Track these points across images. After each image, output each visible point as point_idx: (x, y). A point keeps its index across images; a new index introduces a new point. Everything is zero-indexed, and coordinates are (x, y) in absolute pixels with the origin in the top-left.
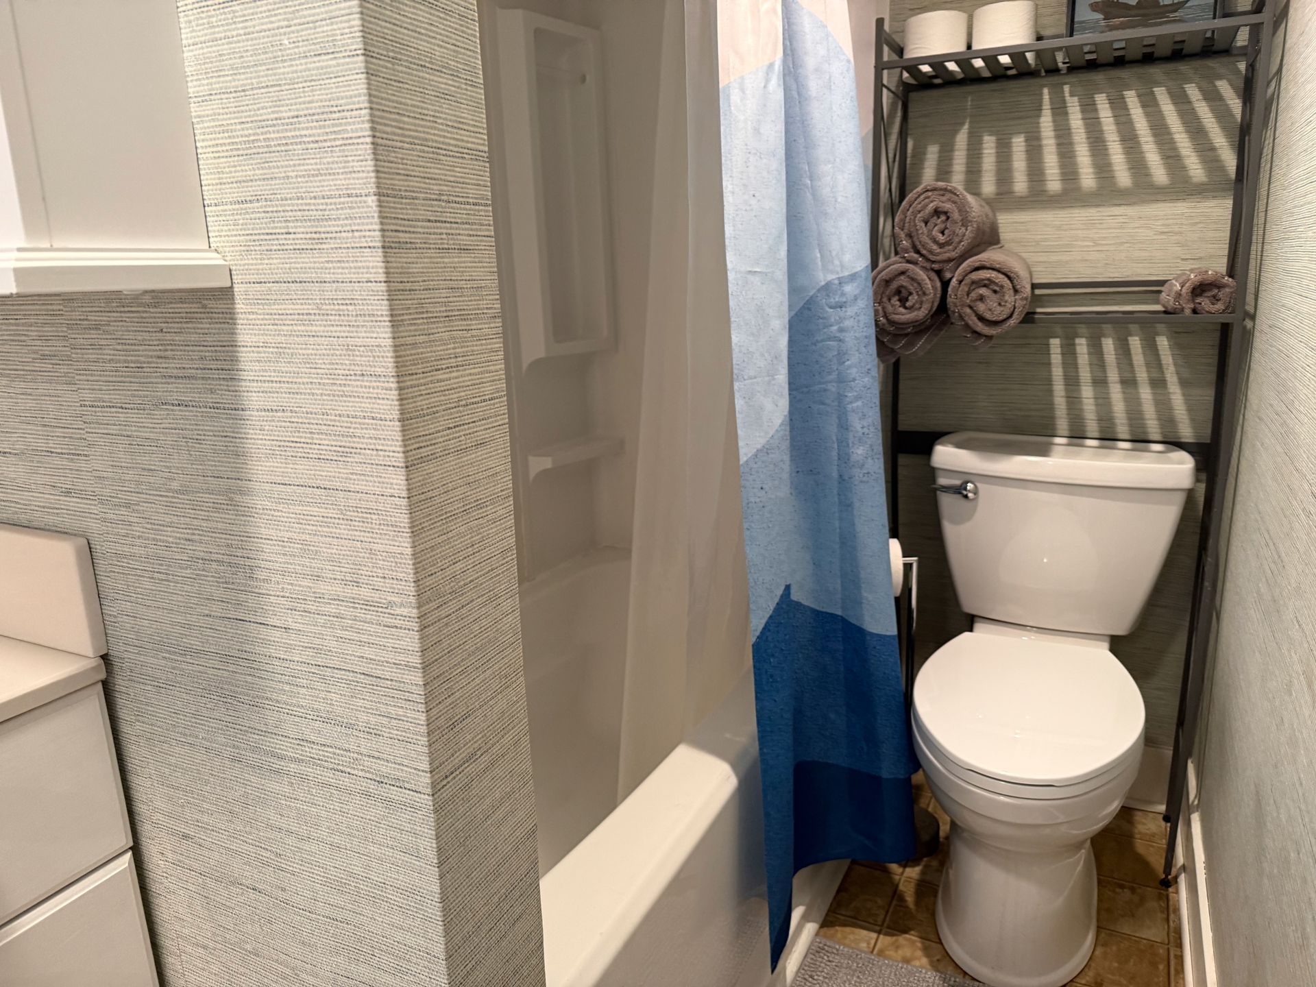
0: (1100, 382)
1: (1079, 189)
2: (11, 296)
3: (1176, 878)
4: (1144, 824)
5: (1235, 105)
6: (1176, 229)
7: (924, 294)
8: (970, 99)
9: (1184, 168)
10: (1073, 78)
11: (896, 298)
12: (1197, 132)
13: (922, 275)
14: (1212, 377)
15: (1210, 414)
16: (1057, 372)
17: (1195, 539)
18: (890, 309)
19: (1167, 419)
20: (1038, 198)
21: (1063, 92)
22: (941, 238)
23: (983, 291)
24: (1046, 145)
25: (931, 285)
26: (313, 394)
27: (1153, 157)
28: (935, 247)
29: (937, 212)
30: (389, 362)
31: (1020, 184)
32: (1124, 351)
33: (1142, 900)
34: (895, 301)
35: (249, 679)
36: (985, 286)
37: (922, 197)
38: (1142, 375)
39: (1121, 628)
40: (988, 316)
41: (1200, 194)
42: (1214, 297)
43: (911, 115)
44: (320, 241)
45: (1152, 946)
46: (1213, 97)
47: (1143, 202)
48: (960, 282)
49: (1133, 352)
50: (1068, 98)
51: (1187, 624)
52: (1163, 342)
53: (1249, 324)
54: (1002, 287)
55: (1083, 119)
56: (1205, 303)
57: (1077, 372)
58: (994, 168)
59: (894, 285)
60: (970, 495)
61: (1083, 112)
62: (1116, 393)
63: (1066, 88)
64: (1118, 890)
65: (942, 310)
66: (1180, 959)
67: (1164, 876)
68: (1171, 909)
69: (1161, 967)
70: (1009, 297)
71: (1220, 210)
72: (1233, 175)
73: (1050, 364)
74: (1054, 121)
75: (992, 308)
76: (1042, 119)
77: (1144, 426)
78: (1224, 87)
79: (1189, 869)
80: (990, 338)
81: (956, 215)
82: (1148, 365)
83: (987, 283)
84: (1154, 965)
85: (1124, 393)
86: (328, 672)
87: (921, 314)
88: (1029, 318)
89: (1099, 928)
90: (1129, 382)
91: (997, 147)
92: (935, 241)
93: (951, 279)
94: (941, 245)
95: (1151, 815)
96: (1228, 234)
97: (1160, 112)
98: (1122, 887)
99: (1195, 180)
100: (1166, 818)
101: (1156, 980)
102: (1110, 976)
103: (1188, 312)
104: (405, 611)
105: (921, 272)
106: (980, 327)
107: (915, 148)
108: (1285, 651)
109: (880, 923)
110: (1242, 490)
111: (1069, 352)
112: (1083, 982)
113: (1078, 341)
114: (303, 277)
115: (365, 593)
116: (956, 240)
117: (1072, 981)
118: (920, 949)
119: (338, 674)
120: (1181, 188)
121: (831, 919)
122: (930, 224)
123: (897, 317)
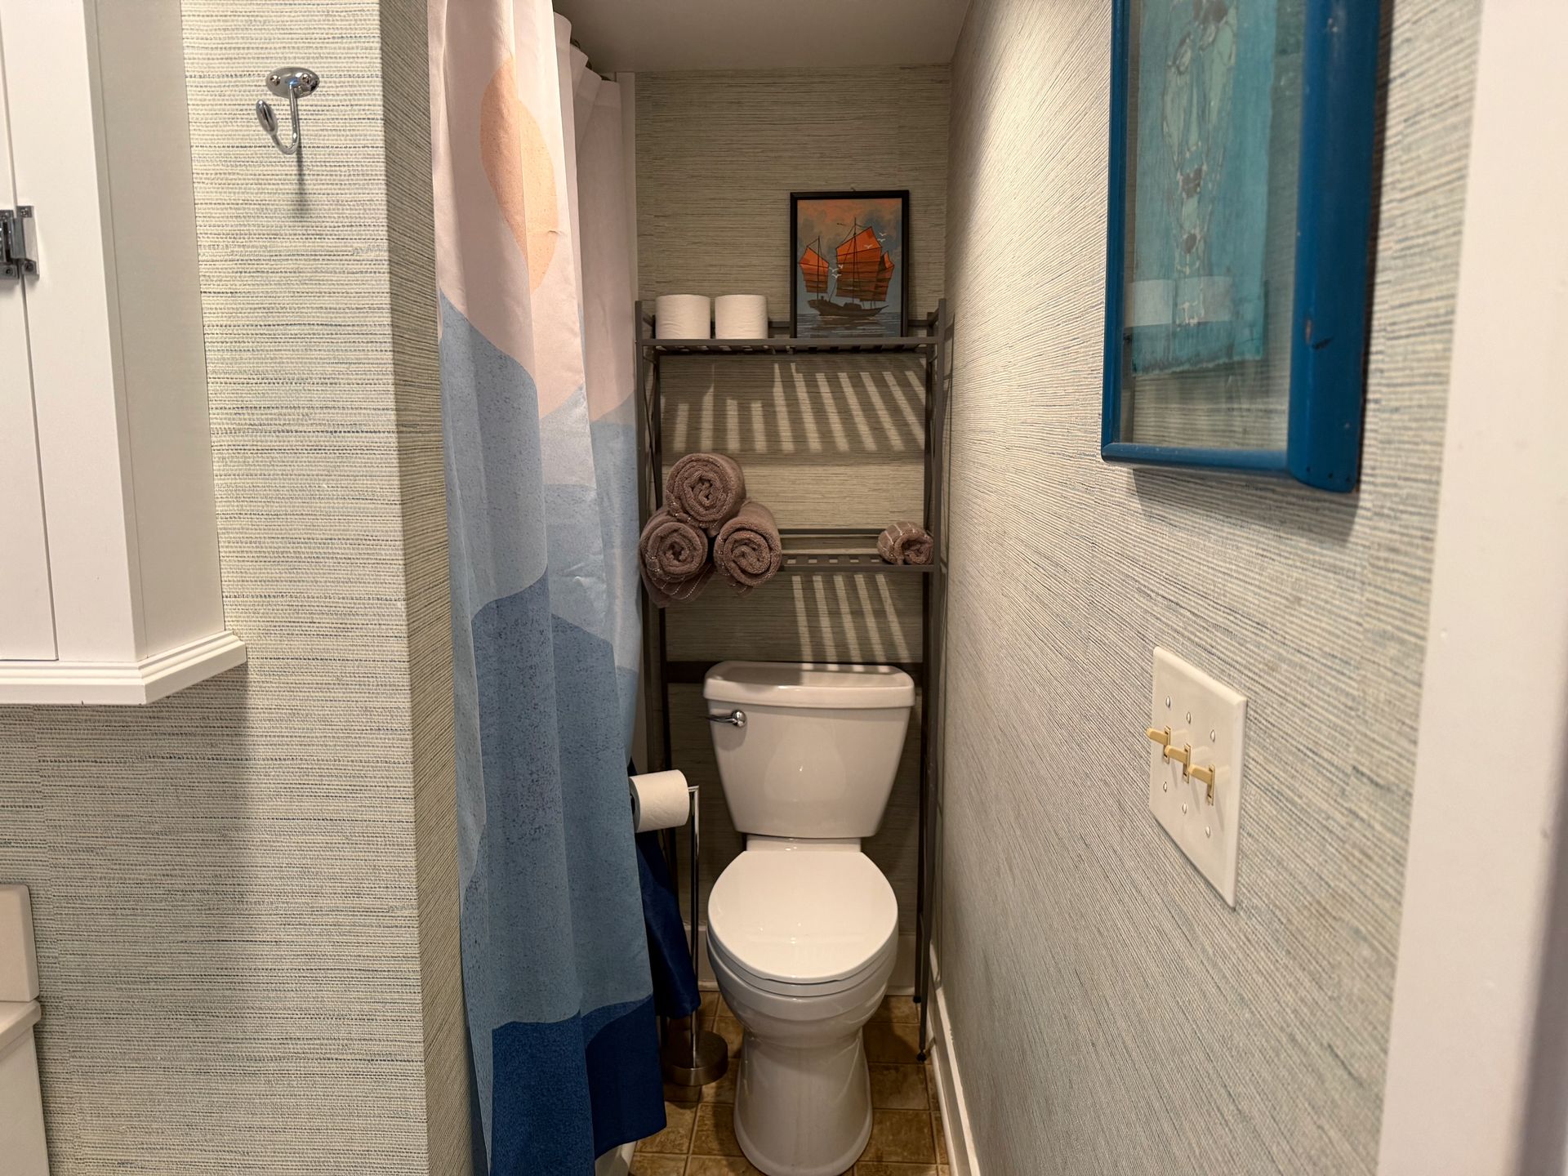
0: (835, 614)
1: (807, 450)
2: (140, 706)
3: (929, 1052)
4: (899, 1008)
5: (921, 391)
6: (884, 487)
7: (695, 549)
8: (713, 366)
9: (886, 438)
10: (798, 358)
11: (671, 552)
12: (895, 411)
13: (692, 533)
14: (920, 607)
15: (920, 640)
16: (800, 605)
17: (919, 744)
18: (665, 562)
19: (888, 643)
20: (775, 456)
21: (790, 369)
22: (707, 502)
23: (744, 549)
24: (780, 412)
25: (699, 542)
26: (326, 746)
27: (863, 428)
28: (701, 509)
29: (701, 480)
30: (407, 720)
31: (760, 444)
32: (852, 587)
33: (905, 1076)
34: (670, 554)
35: (227, 993)
36: (745, 544)
37: (688, 466)
38: (867, 606)
39: (869, 831)
40: (750, 570)
41: (900, 459)
42: (918, 550)
43: (662, 375)
44: (347, 630)
45: (917, 1114)
46: (905, 384)
47: (859, 464)
48: (725, 540)
49: (859, 587)
50: (795, 374)
51: (917, 819)
52: (881, 579)
53: (944, 570)
54: (759, 545)
55: (808, 392)
56: (912, 555)
57: (816, 605)
58: (737, 428)
59: (668, 541)
60: (740, 723)
61: (807, 386)
62: (848, 621)
63: (793, 366)
64: (885, 1072)
65: (710, 561)
66: (940, 1120)
67: (919, 1051)
68: (928, 1079)
69: (926, 1131)
70: (766, 554)
71: (915, 474)
72: (923, 447)
73: (793, 598)
74: (784, 392)
75: (752, 563)
76: (775, 390)
77: (872, 650)
78: (912, 377)
79: (940, 1041)
80: (750, 587)
81: (718, 484)
82: (870, 598)
83: (748, 542)
84: (920, 1130)
85: (854, 622)
86: (322, 974)
87: (693, 566)
88: (781, 569)
89: (874, 1109)
90: (857, 613)
91: (739, 410)
92: (701, 504)
93: (716, 537)
94: (707, 508)
95: (904, 998)
96: (922, 493)
97: (866, 391)
98: (887, 1068)
99: (896, 448)
100: (917, 999)
101: (923, 1142)
102: (887, 1148)
103: (900, 562)
104: (406, 913)
105: (691, 531)
106: (743, 578)
107: (666, 403)
108: (993, 843)
109: (685, 1151)
110: (950, 707)
111: (808, 587)
112: (867, 1159)
113: (814, 578)
114: (326, 656)
115: (366, 902)
116: (719, 504)
117: (858, 1160)
118: (726, 1166)
119: (330, 974)
120: (885, 455)
121: (638, 1159)
122: (697, 490)
123: (672, 568)
